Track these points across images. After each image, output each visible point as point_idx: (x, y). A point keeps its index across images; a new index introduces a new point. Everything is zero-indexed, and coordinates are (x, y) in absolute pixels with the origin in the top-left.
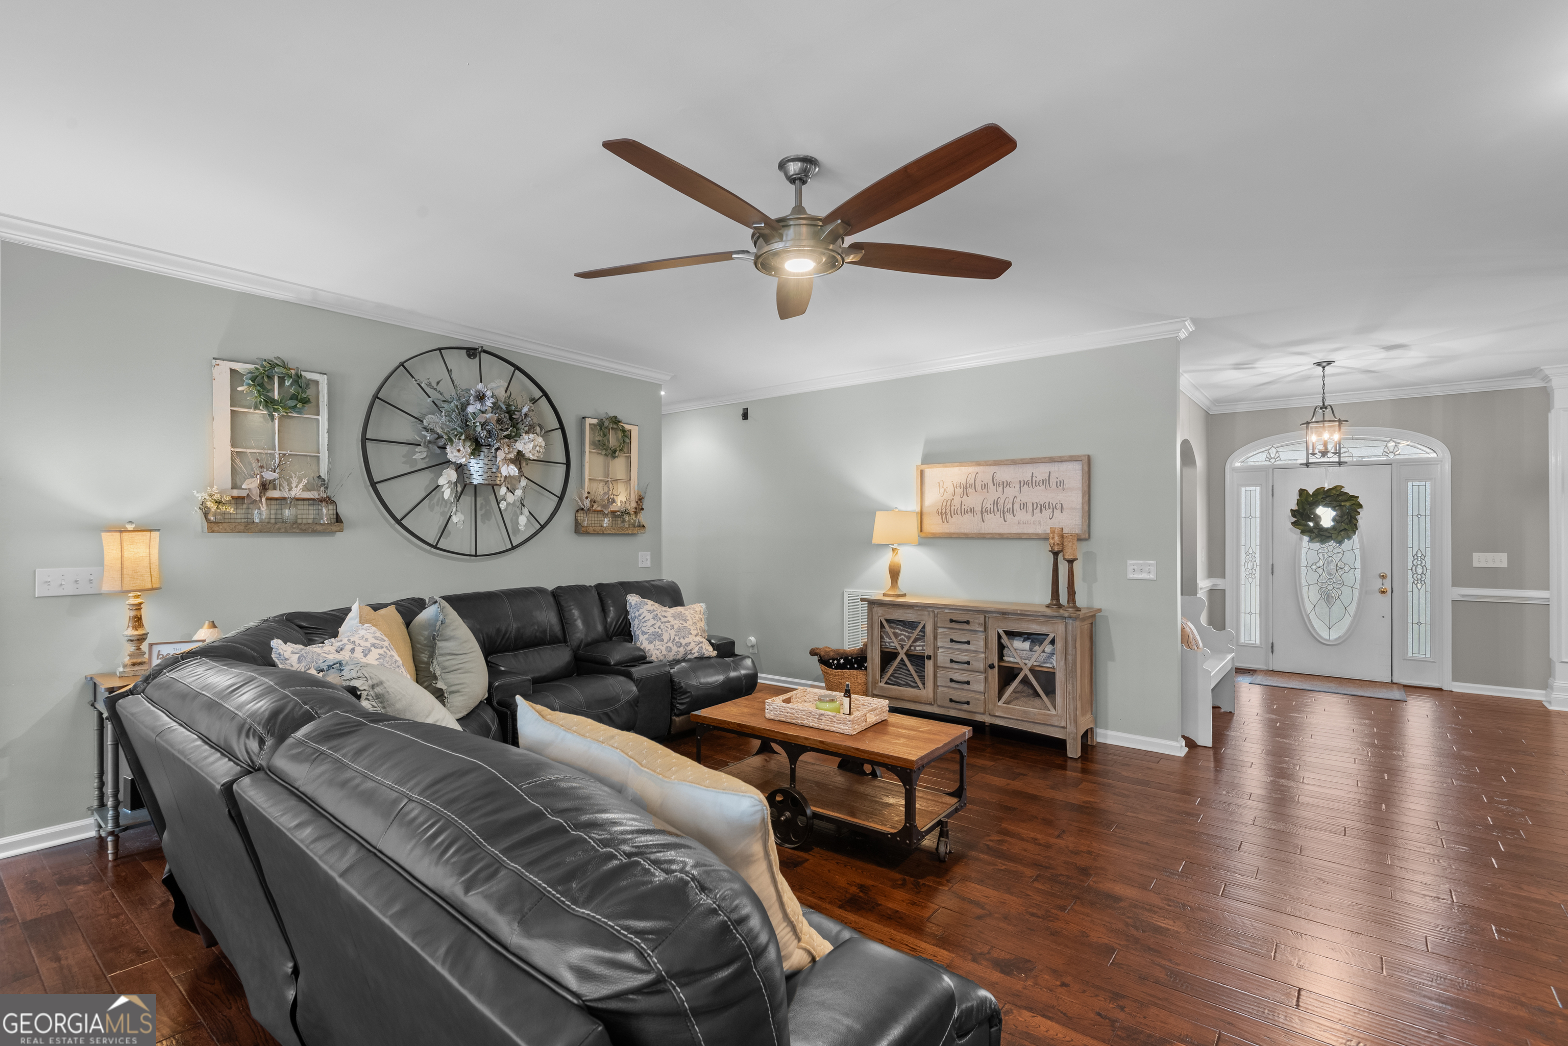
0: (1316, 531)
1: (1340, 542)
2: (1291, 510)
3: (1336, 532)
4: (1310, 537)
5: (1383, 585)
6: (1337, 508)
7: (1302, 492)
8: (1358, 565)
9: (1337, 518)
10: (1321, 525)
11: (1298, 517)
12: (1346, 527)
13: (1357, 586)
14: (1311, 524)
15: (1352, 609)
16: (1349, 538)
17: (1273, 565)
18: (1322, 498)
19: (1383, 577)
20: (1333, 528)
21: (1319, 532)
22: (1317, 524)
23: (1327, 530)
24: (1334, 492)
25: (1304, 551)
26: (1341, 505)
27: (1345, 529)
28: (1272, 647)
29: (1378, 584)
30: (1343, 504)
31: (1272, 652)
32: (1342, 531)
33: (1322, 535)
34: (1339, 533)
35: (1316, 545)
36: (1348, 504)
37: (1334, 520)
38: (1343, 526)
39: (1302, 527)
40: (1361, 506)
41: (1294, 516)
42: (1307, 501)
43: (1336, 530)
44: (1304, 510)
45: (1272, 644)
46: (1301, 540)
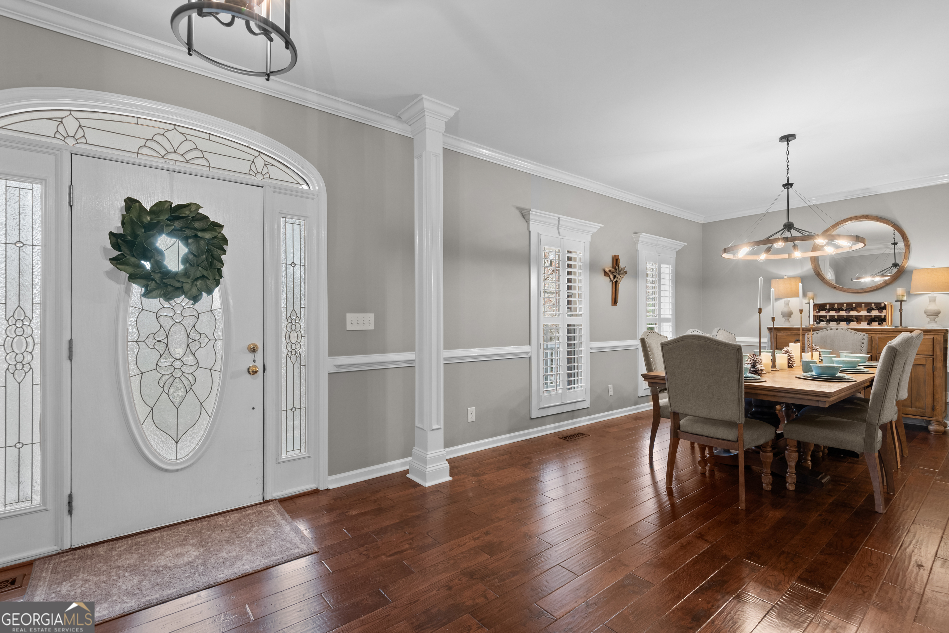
0: (157, 277)
1: (195, 299)
2: (111, 234)
3: (189, 280)
4: (146, 287)
5: (254, 361)
6: (190, 241)
7: (130, 203)
8: (219, 335)
9: (191, 257)
10: (165, 267)
11: (123, 248)
12: (205, 273)
13: (218, 367)
14: (147, 265)
15: (210, 405)
16: (210, 292)
17: (70, 342)
18: (167, 219)
19: (253, 350)
20: (186, 274)
21: (162, 278)
22: (158, 266)
23: (175, 276)
24: (187, 213)
25: (133, 313)
26: (196, 236)
27: (203, 277)
28: (70, 503)
29: (247, 360)
30: (200, 234)
31: (70, 512)
32: (197, 279)
33: (166, 285)
34: (193, 282)
35: (155, 303)
36: (208, 236)
37: (186, 260)
38: (200, 271)
39: (131, 269)
40: (225, 241)
41: (116, 246)
42: (142, 222)
43: (188, 278)
44: (136, 236)
45: (70, 496)
46: (128, 291)
